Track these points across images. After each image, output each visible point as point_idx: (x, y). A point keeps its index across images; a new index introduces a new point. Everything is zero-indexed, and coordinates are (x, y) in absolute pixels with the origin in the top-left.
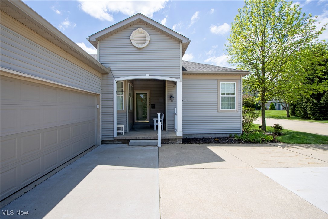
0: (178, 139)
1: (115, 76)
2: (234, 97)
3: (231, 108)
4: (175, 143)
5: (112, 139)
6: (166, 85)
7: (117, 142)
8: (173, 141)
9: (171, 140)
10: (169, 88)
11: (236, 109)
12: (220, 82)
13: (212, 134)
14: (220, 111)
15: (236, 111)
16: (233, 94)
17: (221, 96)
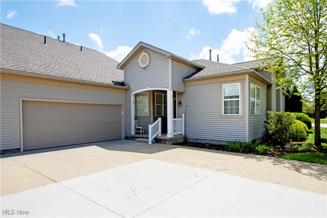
0: (168, 140)
1: (132, 91)
2: (238, 101)
3: (235, 113)
4: (166, 144)
5: (130, 136)
6: (177, 93)
7: (133, 139)
8: (164, 142)
9: (163, 140)
10: (179, 96)
11: (240, 114)
12: (223, 85)
13: (216, 141)
14: (223, 116)
15: (240, 116)
16: (238, 97)
17: (224, 100)
